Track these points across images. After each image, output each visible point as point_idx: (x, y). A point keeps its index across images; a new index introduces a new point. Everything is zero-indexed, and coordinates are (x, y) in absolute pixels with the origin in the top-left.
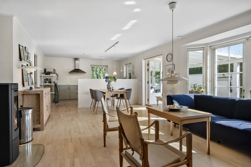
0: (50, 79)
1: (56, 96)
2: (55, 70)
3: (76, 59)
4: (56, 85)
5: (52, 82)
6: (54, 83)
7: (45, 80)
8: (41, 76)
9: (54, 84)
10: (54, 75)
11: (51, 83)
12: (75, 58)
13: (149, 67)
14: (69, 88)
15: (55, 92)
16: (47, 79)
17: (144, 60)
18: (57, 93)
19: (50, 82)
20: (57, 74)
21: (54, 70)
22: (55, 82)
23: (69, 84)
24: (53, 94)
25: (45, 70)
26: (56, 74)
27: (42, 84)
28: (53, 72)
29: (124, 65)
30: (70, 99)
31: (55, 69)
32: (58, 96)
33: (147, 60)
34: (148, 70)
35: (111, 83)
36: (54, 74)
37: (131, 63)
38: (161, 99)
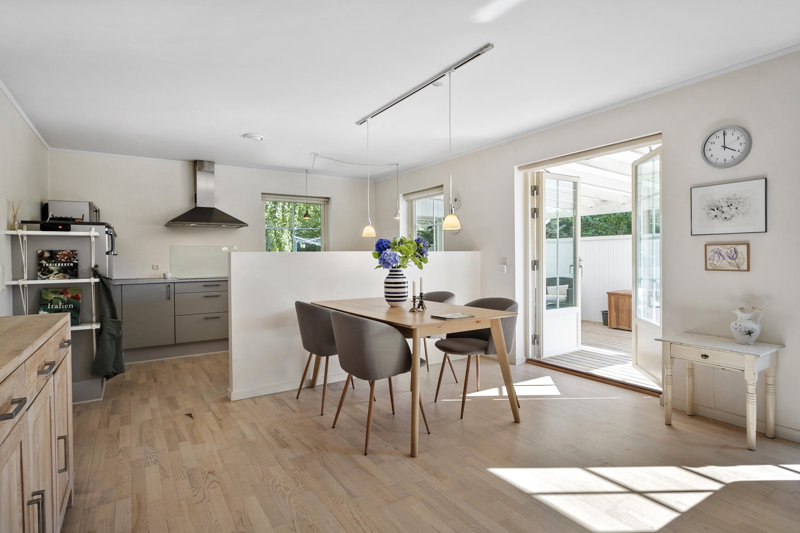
0: (73, 254)
1: (110, 346)
2: (97, 211)
3: (197, 165)
4: (104, 286)
5: (83, 267)
6: (95, 273)
7: (41, 256)
8: (14, 238)
9: (94, 280)
10: (93, 231)
11: (75, 275)
12: (195, 162)
13: (539, 202)
14: (168, 292)
15: (100, 320)
16: (53, 256)
17: (520, 168)
18: (110, 327)
19: (72, 271)
20: (108, 227)
21: (94, 210)
22: (100, 270)
23: (169, 275)
24: (91, 330)
25: (44, 208)
26: (104, 229)
27: (21, 282)
28: (87, 219)
29: (401, 195)
30: (176, 345)
31: (98, 205)
32: (117, 340)
33: (530, 171)
34: (536, 212)
35: (404, 271)
36: (93, 228)
37: (442, 186)
38: (706, 356)
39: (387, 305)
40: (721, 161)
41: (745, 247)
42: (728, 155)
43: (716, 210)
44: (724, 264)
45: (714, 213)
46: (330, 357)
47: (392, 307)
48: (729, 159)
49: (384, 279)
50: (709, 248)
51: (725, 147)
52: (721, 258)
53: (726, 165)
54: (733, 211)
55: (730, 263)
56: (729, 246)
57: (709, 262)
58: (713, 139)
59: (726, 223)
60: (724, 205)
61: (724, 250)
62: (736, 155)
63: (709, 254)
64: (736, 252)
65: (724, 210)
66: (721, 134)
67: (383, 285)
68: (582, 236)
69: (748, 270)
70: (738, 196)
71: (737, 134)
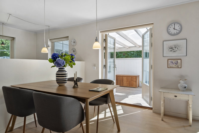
17: (101, 32)
29: (49, 40)
33: (103, 34)
34: (105, 48)
37: (68, 37)
38: (176, 96)
39: (57, 85)
40: (173, 33)
41: (180, 60)
42: (175, 32)
43: (172, 49)
44: (174, 66)
45: (170, 50)
46: (27, 117)
47: (60, 86)
48: (175, 33)
49: (55, 72)
50: (169, 61)
51: (174, 29)
52: (173, 64)
53: (174, 35)
54: (177, 49)
55: (175, 66)
56: (175, 60)
57: (169, 65)
58: (171, 26)
59: (174, 53)
60: (174, 47)
61: (174, 61)
62: (178, 31)
63: (169, 63)
64: (177, 62)
65: (174, 49)
66: (173, 25)
67: (55, 75)
68: (116, 58)
69: (181, 68)
70: (178, 45)
71: (178, 25)
